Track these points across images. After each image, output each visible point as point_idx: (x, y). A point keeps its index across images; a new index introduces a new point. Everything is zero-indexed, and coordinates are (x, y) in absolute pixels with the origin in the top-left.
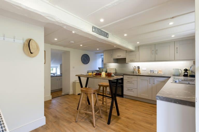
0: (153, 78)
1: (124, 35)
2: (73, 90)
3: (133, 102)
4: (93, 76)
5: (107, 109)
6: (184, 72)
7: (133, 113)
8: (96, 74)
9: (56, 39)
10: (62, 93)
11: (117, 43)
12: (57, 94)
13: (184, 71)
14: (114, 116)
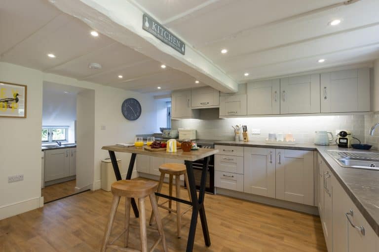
0: (278, 150)
1: (220, 52)
2: (101, 179)
3: (235, 204)
4: (145, 149)
5: (180, 228)
6: (340, 139)
7: (241, 236)
8: (154, 146)
9: (51, 56)
10: (76, 187)
11: (204, 70)
12: (66, 189)
13: (339, 137)
14: (198, 247)
